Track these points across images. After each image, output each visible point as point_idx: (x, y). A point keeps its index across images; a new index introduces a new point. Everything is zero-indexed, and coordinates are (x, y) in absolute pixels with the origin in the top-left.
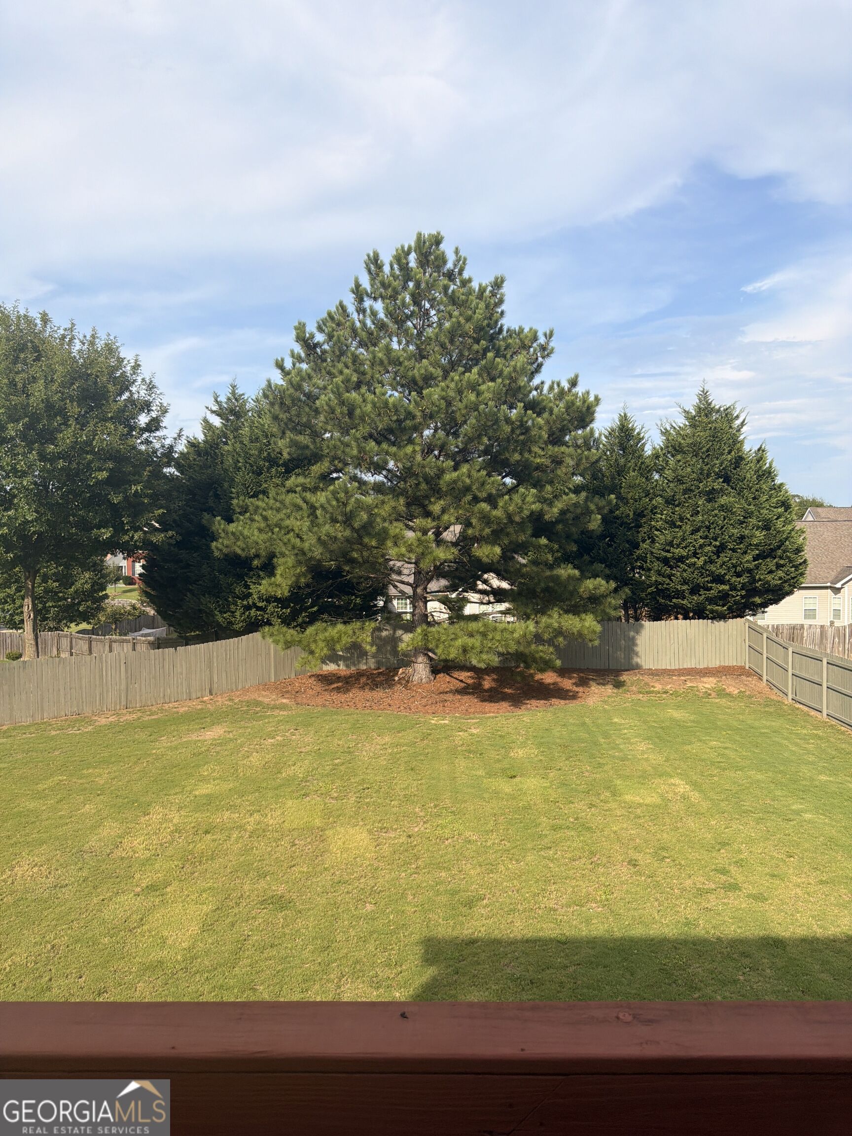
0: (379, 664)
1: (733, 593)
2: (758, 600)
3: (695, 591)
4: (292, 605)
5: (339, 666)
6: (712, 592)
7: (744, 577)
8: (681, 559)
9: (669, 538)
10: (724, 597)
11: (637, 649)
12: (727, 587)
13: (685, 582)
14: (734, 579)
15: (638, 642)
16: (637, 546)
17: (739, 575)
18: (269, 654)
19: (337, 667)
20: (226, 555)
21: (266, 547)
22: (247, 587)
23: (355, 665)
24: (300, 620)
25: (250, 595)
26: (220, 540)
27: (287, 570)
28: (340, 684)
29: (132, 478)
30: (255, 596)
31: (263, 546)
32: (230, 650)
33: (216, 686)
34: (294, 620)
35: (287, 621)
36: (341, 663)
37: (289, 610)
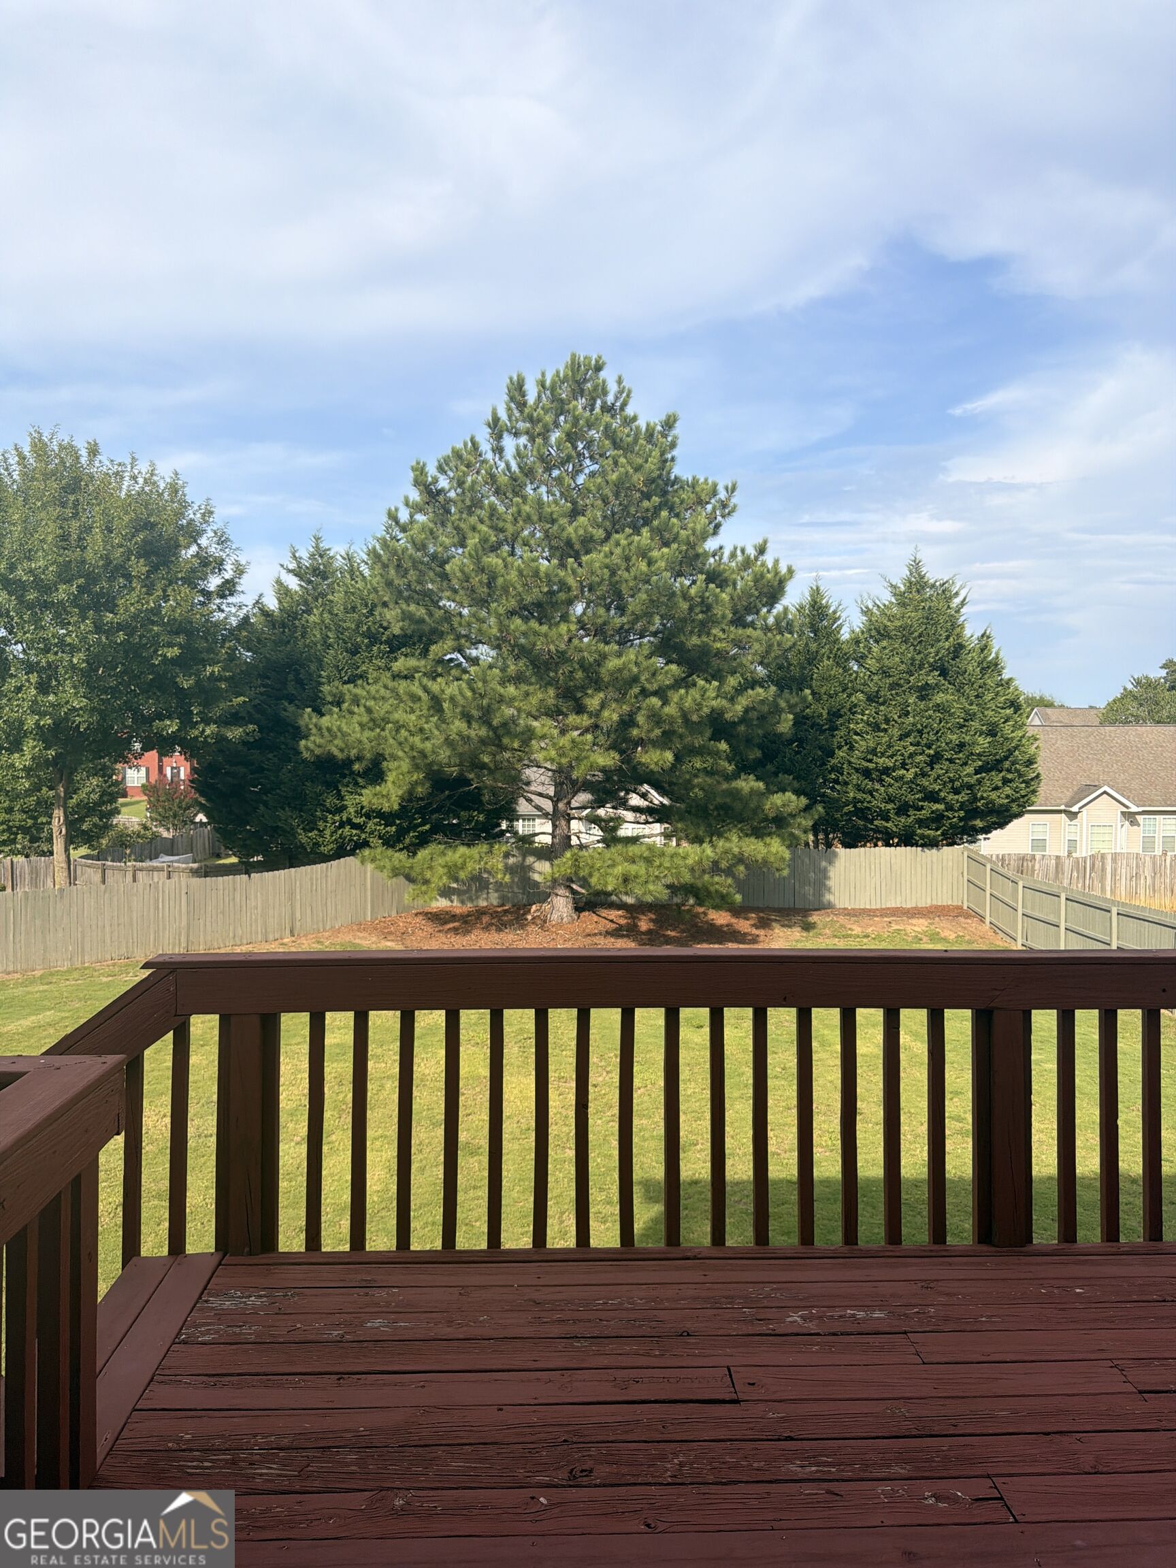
0: (503, 900)
1: (949, 814)
2: (979, 823)
3: (903, 810)
4: (398, 822)
5: (452, 902)
6: (923, 812)
7: (963, 794)
8: (886, 771)
9: (872, 744)
10: (937, 819)
11: (830, 883)
12: (941, 807)
13: (890, 800)
14: (951, 797)
15: (831, 874)
16: (832, 754)
17: (956, 791)
18: (364, 885)
19: (449, 903)
20: (318, 756)
21: (372, 747)
22: (341, 798)
23: (471, 899)
24: (407, 841)
25: (344, 808)
26: (312, 738)
27: (401, 777)
28: (456, 924)
29: (205, 656)
30: (352, 810)
31: (368, 746)
32: (317, 879)
33: (298, 924)
34: (399, 841)
35: (390, 842)
36: (455, 898)
37: (394, 829)
